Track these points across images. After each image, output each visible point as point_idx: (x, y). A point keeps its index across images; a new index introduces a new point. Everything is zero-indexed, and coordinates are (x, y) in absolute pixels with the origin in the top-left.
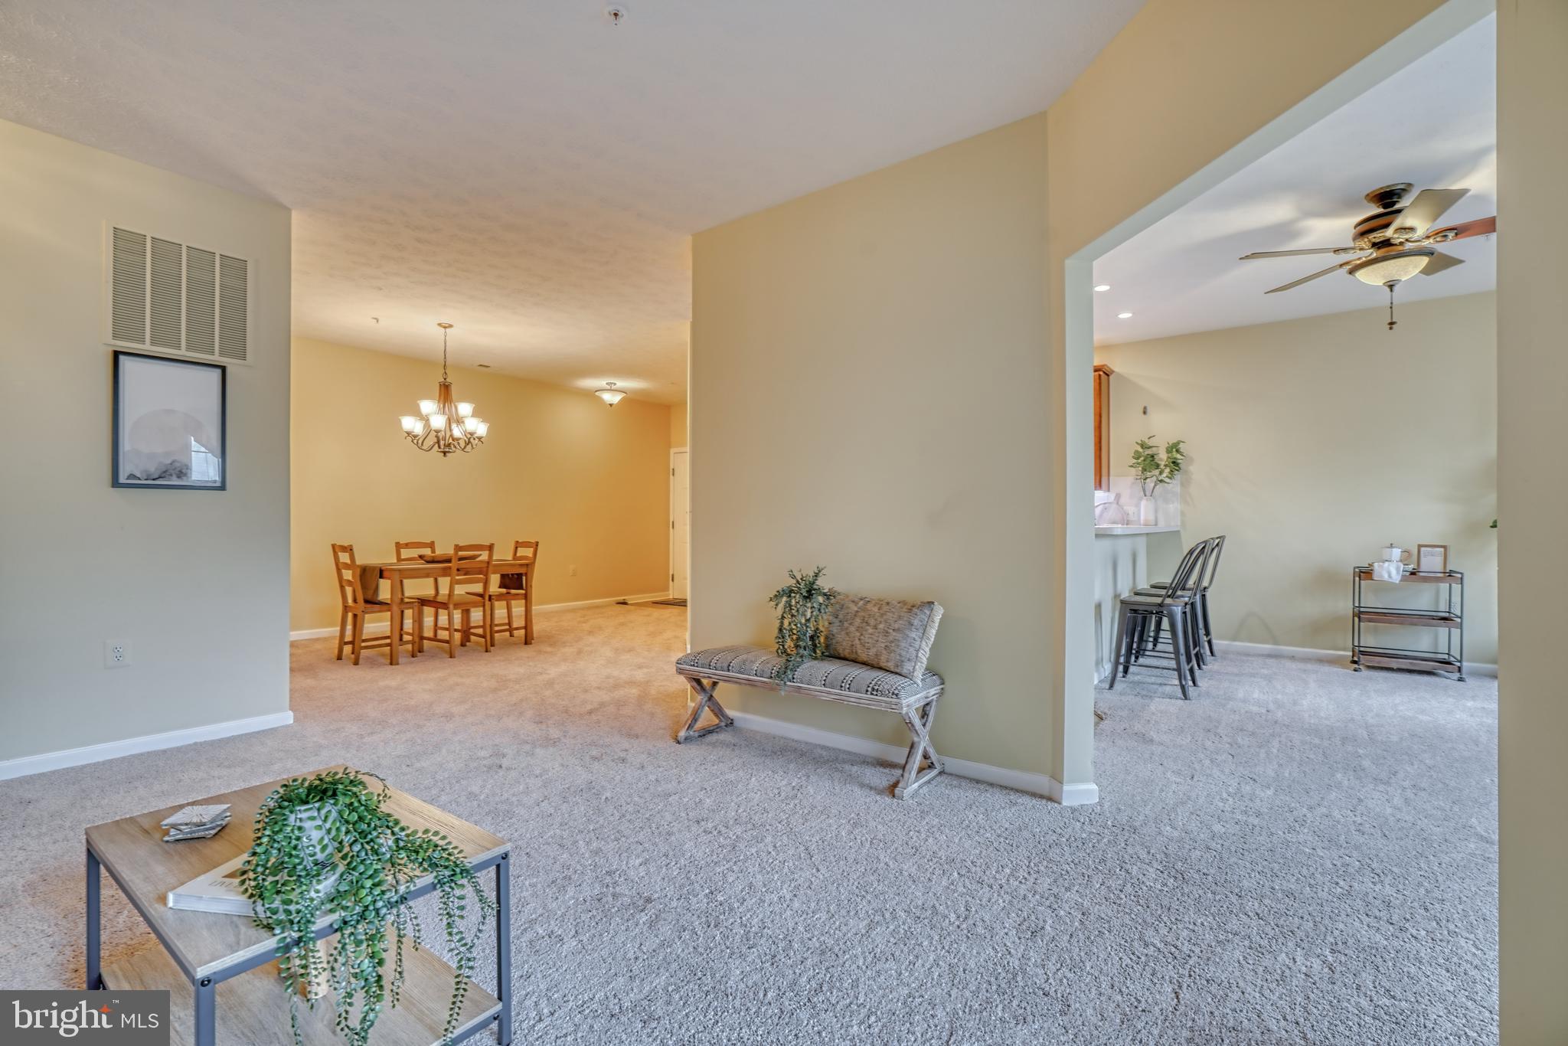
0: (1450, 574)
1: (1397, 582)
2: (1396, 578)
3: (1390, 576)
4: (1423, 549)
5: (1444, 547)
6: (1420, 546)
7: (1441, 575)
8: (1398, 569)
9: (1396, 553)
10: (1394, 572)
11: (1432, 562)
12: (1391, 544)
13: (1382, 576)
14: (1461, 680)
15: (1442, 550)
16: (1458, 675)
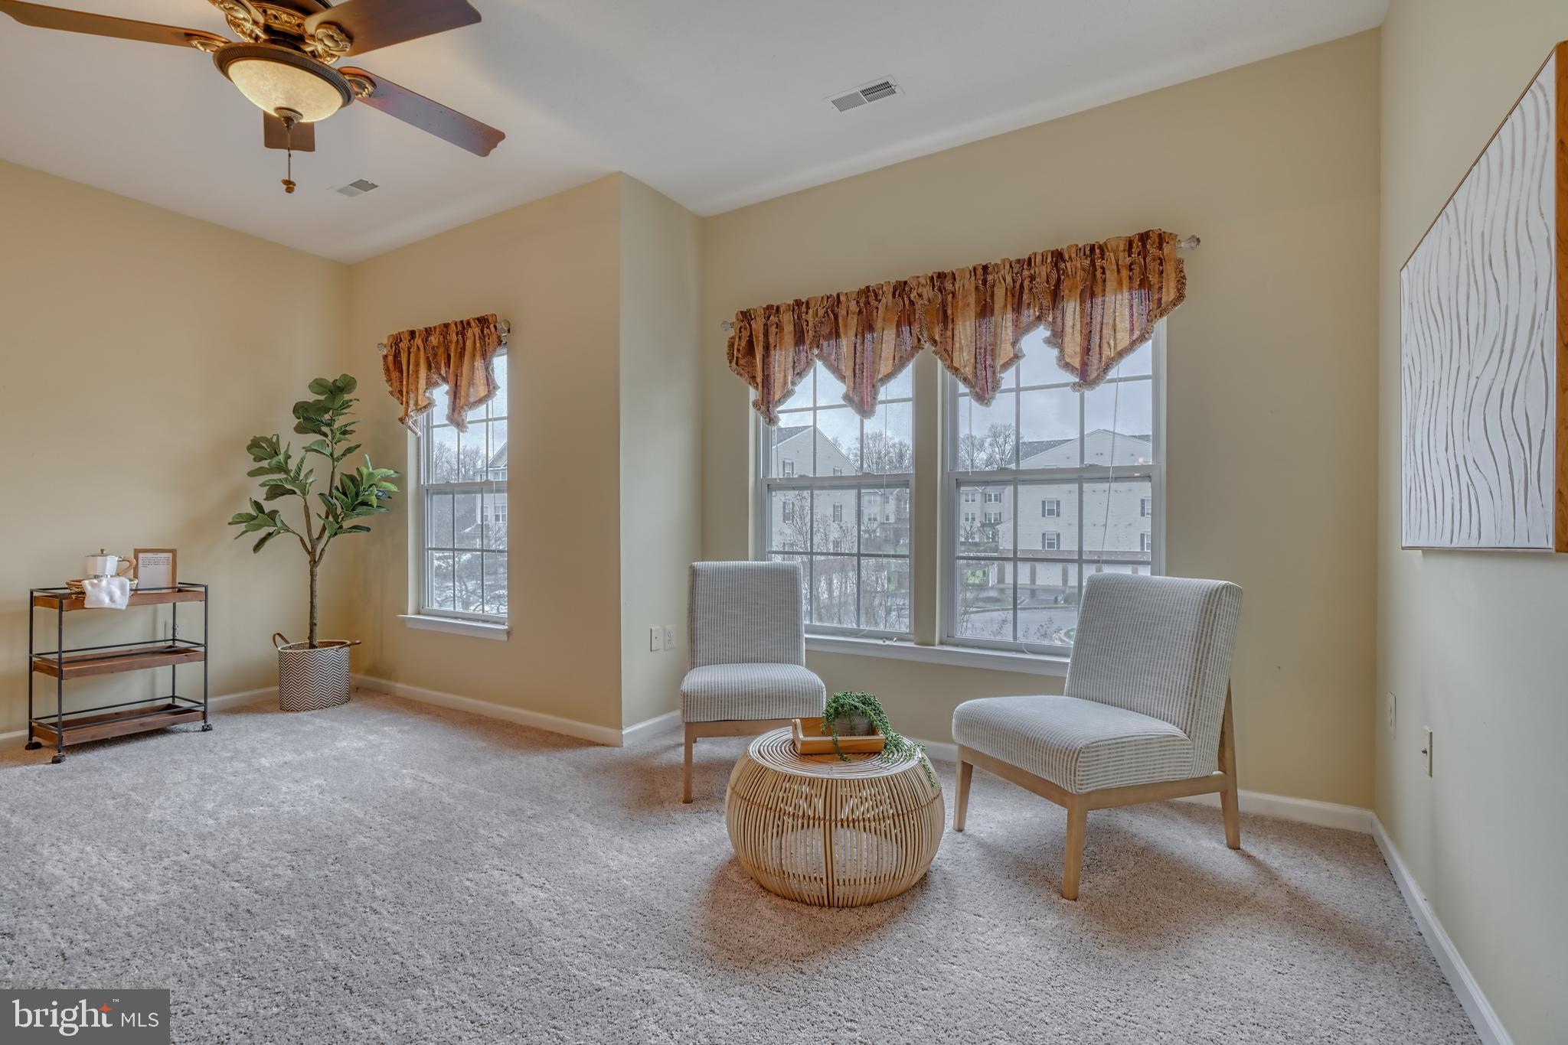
0: (181, 590)
1: (124, 608)
2: (121, 601)
3: (112, 599)
4: (141, 556)
5: (173, 552)
6: (137, 552)
7: (170, 590)
8: (122, 588)
9: (111, 563)
10: (117, 593)
11: (155, 573)
12: (102, 551)
13: (102, 602)
14: (206, 729)
15: (170, 555)
16: (201, 723)
